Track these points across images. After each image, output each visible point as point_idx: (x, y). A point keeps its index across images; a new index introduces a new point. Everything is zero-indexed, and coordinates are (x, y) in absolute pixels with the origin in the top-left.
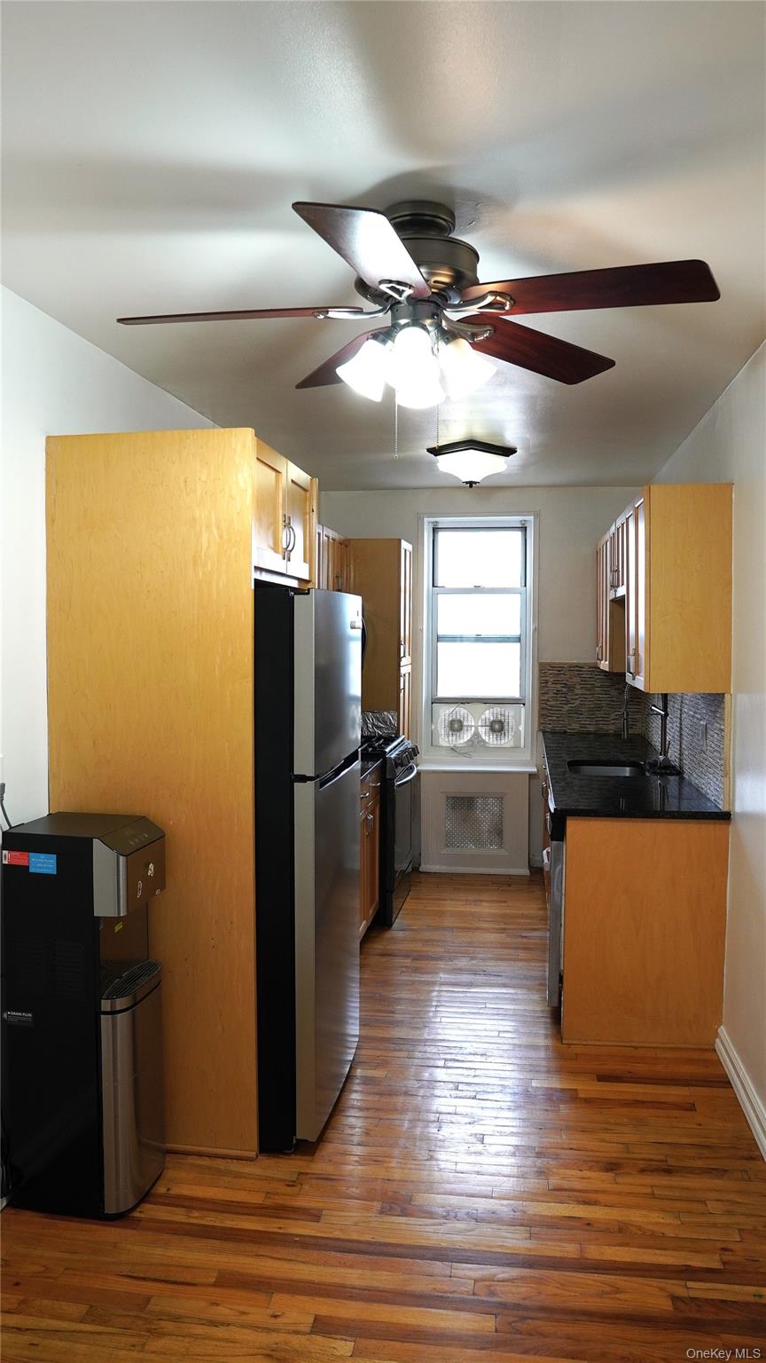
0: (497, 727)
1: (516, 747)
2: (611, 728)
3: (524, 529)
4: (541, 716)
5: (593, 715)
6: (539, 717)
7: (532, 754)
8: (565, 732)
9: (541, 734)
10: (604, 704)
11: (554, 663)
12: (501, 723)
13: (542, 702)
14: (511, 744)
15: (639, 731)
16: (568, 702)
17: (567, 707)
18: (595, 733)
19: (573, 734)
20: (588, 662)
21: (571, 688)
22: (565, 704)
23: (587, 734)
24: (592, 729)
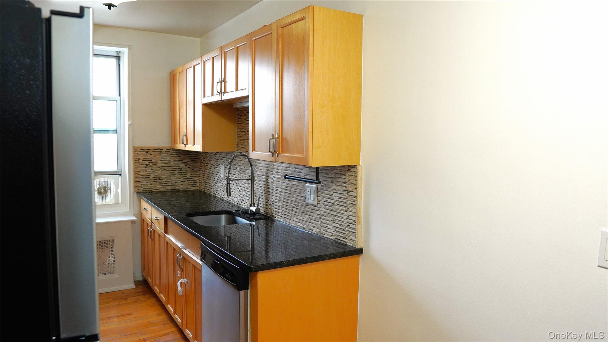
0: (102, 191)
1: (117, 204)
2: (181, 187)
3: (118, 58)
4: (136, 182)
5: (169, 179)
6: (134, 183)
7: (130, 208)
8: (152, 192)
9: (136, 194)
10: (176, 172)
11: (143, 147)
12: (105, 188)
13: (136, 173)
14: (113, 201)
15: (198, 188)
16: (153, 172)
17: (153, 176)
18: (172, 191)
19: (157, 193)
20: (165, 146)
21: (155, 163)
22: (152, 174)
23: (166, 192)
24: (169, 188)
